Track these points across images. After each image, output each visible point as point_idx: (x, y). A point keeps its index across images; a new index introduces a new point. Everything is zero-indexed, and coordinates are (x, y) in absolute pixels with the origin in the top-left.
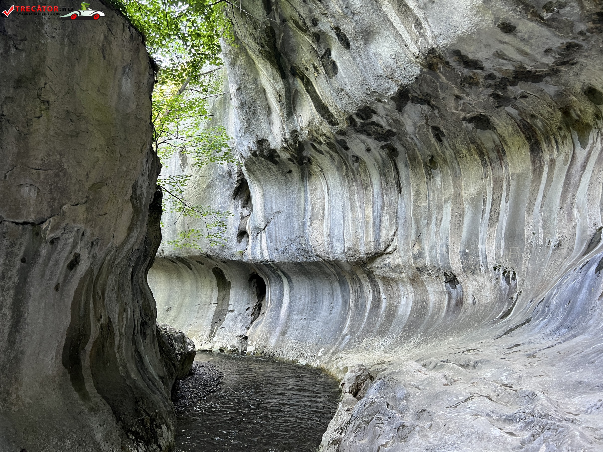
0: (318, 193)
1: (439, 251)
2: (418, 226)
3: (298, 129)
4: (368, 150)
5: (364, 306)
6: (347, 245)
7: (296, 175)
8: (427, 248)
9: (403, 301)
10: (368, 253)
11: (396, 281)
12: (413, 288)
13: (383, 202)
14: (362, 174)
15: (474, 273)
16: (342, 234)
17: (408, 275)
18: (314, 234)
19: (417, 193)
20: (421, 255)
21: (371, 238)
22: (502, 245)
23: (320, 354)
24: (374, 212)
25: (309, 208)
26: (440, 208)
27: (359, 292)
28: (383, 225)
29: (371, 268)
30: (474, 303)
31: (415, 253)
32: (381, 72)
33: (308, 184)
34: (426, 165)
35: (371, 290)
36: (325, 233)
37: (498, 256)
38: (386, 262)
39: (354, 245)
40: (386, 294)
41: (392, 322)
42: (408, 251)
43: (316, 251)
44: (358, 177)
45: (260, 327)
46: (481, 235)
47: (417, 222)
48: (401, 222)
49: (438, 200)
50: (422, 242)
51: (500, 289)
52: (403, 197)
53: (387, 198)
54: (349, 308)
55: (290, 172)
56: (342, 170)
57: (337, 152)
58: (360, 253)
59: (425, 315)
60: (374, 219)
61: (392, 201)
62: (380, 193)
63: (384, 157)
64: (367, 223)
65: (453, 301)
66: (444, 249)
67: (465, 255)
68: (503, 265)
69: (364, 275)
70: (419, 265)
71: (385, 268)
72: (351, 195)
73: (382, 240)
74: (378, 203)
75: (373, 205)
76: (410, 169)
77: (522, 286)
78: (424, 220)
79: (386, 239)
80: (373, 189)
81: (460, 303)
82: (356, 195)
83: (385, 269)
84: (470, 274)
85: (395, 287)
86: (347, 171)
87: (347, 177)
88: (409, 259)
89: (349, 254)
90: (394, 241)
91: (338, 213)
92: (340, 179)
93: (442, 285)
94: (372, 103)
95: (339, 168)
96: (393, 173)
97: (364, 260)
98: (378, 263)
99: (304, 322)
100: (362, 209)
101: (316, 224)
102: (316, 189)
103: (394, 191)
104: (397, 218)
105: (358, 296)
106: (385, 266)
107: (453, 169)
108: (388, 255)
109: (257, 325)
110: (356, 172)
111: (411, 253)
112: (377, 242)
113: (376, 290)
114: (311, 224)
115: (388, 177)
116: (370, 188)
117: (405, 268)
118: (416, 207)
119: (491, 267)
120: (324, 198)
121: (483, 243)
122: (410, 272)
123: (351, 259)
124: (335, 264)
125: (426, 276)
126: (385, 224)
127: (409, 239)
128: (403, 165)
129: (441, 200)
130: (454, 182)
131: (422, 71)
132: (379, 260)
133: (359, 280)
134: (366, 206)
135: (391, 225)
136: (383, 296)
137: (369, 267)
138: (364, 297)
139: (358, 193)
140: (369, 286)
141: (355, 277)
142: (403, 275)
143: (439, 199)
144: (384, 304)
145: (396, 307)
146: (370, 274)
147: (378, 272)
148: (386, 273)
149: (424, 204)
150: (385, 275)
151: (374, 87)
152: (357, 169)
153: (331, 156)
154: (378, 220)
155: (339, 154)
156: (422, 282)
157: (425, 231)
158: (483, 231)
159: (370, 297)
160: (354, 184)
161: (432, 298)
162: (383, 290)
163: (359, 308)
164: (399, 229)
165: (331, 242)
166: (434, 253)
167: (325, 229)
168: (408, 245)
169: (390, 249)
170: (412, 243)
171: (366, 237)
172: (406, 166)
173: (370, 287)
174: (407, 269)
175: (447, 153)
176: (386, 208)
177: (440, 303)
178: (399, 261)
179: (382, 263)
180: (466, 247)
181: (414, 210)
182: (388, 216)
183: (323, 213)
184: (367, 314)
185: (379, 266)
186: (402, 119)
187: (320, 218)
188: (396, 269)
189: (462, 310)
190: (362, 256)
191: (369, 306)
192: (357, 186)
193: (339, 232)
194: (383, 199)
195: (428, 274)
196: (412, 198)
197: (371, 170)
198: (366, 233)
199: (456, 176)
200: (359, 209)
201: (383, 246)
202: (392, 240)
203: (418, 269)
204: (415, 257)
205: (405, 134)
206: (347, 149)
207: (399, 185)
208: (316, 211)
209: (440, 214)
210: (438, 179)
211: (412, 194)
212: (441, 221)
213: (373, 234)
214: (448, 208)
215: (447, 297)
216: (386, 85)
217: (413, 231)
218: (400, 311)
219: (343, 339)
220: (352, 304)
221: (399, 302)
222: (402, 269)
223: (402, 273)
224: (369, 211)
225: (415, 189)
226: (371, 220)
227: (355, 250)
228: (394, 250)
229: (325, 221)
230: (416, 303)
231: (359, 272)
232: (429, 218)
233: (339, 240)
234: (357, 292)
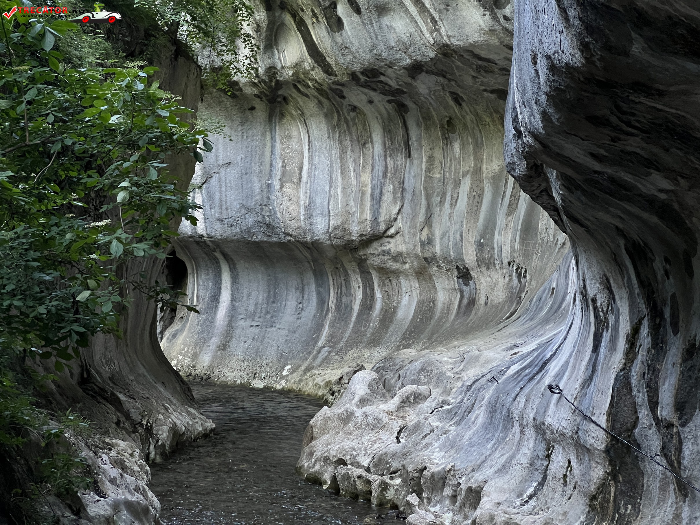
0: (294, 144)
1: (451, 239)
2: (428, 204)
3: (279, 67)
4: (371, 102)
5: (349, 308)
6: (334, 222)
7: (261, 114)
8: (438, 233)
9: (405, 300)
10: (361, 235)
11: (397, 273)
12: (419, 283)
13: (386, 167)
14: (360, 127)
15: (488, 268)
16: (326, 206)
17: (412, 267)
18: (286, 203)
19: (431, 159)
20: (430, 241)
21: (368, 215)
22: (518, 237)
23: (285, 373)
24: (372, 180)
25: (279, 164)
26: (457, 183)
27: (344, 288)
28: (385, 198)
29: (365, 255)
30: (486, 304)
31: (423, 239)
32: (393, 44)
33: (277, 128)
34: (442, 127)
35: (361, 284)
36: (302, 203)
37: (513, 251)
38: (384, 248)
39: (343, 223)
40: (382, 291)
41: (388, 328)
42: (414, 235)
43: (285, 227)
44: (353, 130)
46: (498, 223)
47: (428, 197)
48: (408, 196)
49: (455, 172)
50: (433, 225)
51: (512, 288)
52: (412, 163)
53: (392, 162)
54: (328, 309)
55: (252, 109)
56: (332, 118)
58: (350, 234)
59: (431, 319)
60: (373, 189)
61: (397, 166)
62: (382, 153)
63: (391, 111)
64: (363, 194)
65: (465, 301)
66: (458, 237)
67: (480, 246)
68: (516, 260)
69: (354, 264)
70: (428, 255)
71: (384, 255)
72: (343, 152)
73: (382, 219)
74: (379, 168)
75: (373, 170)
76: (423, 129)
77: (530, 284)
78: (437, 196)
79: (388, 217)
80: (373, 148)
81: (472, 302)
82: (349, 153)
83: (383, 258)
84: (484, 269)
85: (394, 282)
86: (339, 120)
87: (339, 128)
88: (415, 246)
89: (335, 235)
90: (398, 221)
91: (323, 176)
92: (328, 129)
93: (454, 281)
94: (381, 67)
95: (327, 116)
96: (401, 131)
97: (356, 244)
98: (375, 248)
99: (256, 330)
100: (358, 175)
101: (288, 189)
102: (289, 137)
103: (402, 153)
104: (403, 190)
105: (341, 294)
106: (384, 253)
107: (474, 137)
108: (389, 239)
110: (351, 123)
111: (418, 238)
112: (375, 221)
113: (368, 286)
114: (282, 187)
115: (394, 135)
116: (369, 146)
117: (410, 257)
118: (429, 178)
119: (505, 261)
120: (302, 153)
121: (500, 233)
122: (415, 264)
123: (336, 242)
124: (313, 247)
125: (435, 268)
126: (387, 198)
127: (416, 221)
128: (415, 124)
129: (459, 172)
130: (475, 152)
131: (436, 55)
132: (375, 245)
133: (345, 271)
134: (363, 170)
135: (395, 199)
136: (378, 294)
137: (361, 253)
138: (350, 294)
139: (352, 151)
140: (359, 279)
141: (339, 266)
142: (407, 266)
143: (457, 171)
144: (378, 305)
145: (395, 309)
146: (362, 264)
147: (374, 261)
148: (385, 262)
149: (438, 176)
150: (382, 265)
151: (384, 55)
152: (353, 119)
153: (319, 101)
154: (377, 191)
155: (330, 100)
156: (430, 277)
157: (437, 211)
158: (501, 219)
159: (359, 295)
160: (348, 138)
161: (442, 297)
162: (379, 286)
163: (343, 310)
164: (405, 205)
165: (309, 217)
166: (446, 240)
167: (302, 197)
168: (416, 228)
169: (392, 231)
170: (420, 226)
171: (361, 213)
172: (418, 125)
173: (360, 281)
174: (413, 258)
175: (468, 118)
176: (389, 175)
177: (450, 303)
178: (402, 248)
179: (380, 249)
180: (483, 236)
181: (426, 181)
182: (392, 186)
183: (300, 174)
184: (353, 319)
185: (376, 252)
186: (414, 84)
187: (295, 181)
188: (398, 257)
189: (473, 312)
190: (354, 238)
191: (356, 307)
192: (351, 141)
193: (322, 203)
194: (386, 162)
195: (437, 266)
196: (424, 166)
197: (372, 124)
198: (361, 208)
199: (478, 146)
200: (352, 174)
201: (382, 227)
202: (395, 219)
203: (426, 259)
204: (423, 244)
206: (343, 97)
207: (408, 146)
208: (288, 168)
209: (456, 191)
210: (457, 146)
211: (424, 160)
212: (456, 201)
213: (370, 210)
214: (466, 184)
215: (459, 296)
216: (397, 56)
217: (423, 209)
218: (400, 314)
219: (319, 352)
220: (332, 306)
221: (399, 302)
222: (405, 258)
223: (405, 263)
224: (366, 178)
225: (428, 154)
226: (369, 190)
227: (345, 230)
228: (397, 233)
229: (302, 185)
230: (420, 303)
231: (345, 260)
232: (443, 195)
233: (322, 215)
234: (340, 287)
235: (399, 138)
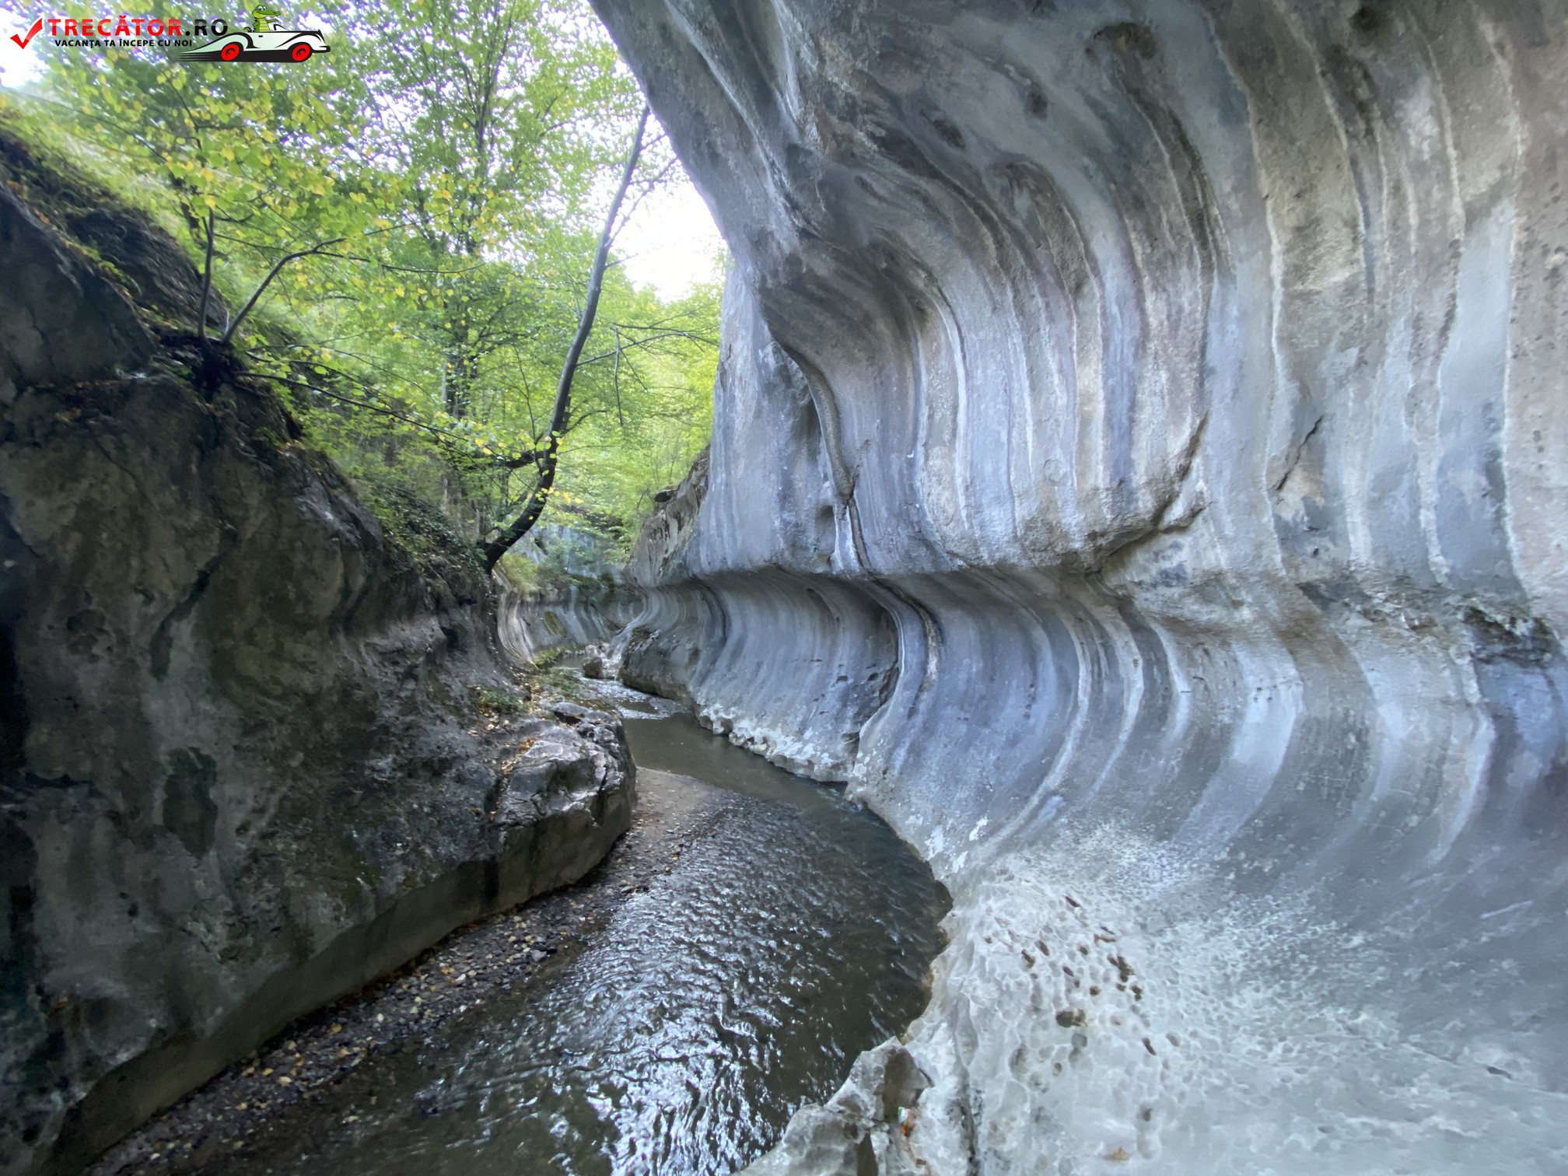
0: (942, 363)
1: (1430, 495)
2: (1304, 389)
6: (1023, 512)
8: (1354, 484)
9: (1256, 712)
10: (1093, 536)
11: (1220, 634)
12: (1299, 665)
13: (1145, 326)
14: (1054, 239)
16: (1004, 478)
17: (1262, 616)
18: (936, 490)
19: (1305, 233)
20: (1322, 521)
21: (1100, 476)
23: (973, 836)
24: (1108, 374)
25: (925, 411)
26: (1440, 262)
27: (1104, 663)
28: (1144, 416)
29: (1122, 587)
31: (1287, 515)
35: (1138, 657)
36: (959, 481)
38: (1167, 565)
39: (1044, 510)
40: (1190, 678)
42: (1253, 508)
43: (945, 539)
44: (1041, 255)
45: (879, 727)
47: (1303, 371)
48: (1221, 387)
49: (1424, 223)
50: (1329, 458)
52: (1227, 276)
53: (1161, 305)
54: (1076, 706)
55: (868, 319)
56: (984, 248)
58: (1065, 536)
59: (1352, 797)
60: (1110, 401)
61: (1180, 310)
62: (1130, 292)
64: (1085, 422)
66: (1471, 479)
69: (1108, 608)
70: (1312, 572)
71: (1168, 585)
72: (1030, 332)
73: (1139, 478)
74: (1124, 336)
75: (1106, 347)
76: (1251, 125)
78: (1343, 348)
79: (1157, 470)
80: (1102, 285)
82: (1045, 329)
83: (1168, 592)
85: (1219, 656)
86: (1000, 244)
87: (1007, 273)
88: (1259, 546)
89: (1033, 543)
90: (1193, 475)
91: (994, 410)
92: (986, 285)
93: (1457, 671)
96: (1173, 182)
97: (1088, 560)
98: (1141, 568)
99: (962, 728)
100: (1068, 375)
101: (939, 458)
102: (938, 351)
103: (1191, 263)
104: (1204, 373)
105: (1100, 675)
106: (1168, 578)
108: (1168, 539)
109: (879, 717)
110: (1031, 240)
111: (1268, 519)
112: (1121, 486)
113: (1155, 661)
114: (927, 460)
115: (1155, 208)
116: (1092, 285)
117: (1250, 589)
118: (1298, 299)
120: (954, 372)
122: (1272, 604)
123: (1042, 559)
124: (1003, 572)
125: (1355, 622)
126: (1151, 413)
127: (1256, 458)
128: (1214, 116)
129: (1444, 218)
132: (1140, 556)
133: (1097, 624)
134: (1081, 361)
135: (1176, 410)
136: (1180, 684)
137: (1112, 581)
138: (1118, 676)
139: (1051, 319)
140: (1133, 644)
141: (1081, 614)
142: (1246, 613)
143: (1433, 218)
144: (1182, 713)
145: (1225, 735)
146: (1123, 605)
147: (1147, 602)
148: (1175, 604)
149: (1338, 276)
150: (1173, 613)
152: (1031, 223)
154: (1125, 403)
155: (946, 182)
156: (1339, 648)
157: (1344, 404)
159: (1138, 680)
160: (1035, 291)
161: (1397, 724)
162: (1179, 663)
163: (1106, 713)
164: (1212, 422)
165: (976, 509)
166: (1398, 506)
167: (958, 467)
168: (1255, 483)
169: (1178, 511)
170: (1271, 472)
171: (1082, 475)
172: (1231, 115)
173: (1135, 649)
174: (1259, 589)
176: (1152, 346)
178: (1219, 558)
179: (1154, 569)
181: (1289, 316)
182: (1164, 376)
183: (955, 421)
184: (1123, 737)
185: (1146, 578)
187: (947, 437)
188: (1210, 586)
190: (1077, 545)
191: (1133, 707)
192: (1044, 295)
193: (995, 472)
194: (1143, 312)
195: (1365, 613)
196: (1277, 269)
197: (1082, 207)
198: (1079, 461)
200: (1056, 380)
201: (1145, 504)
202: (1184, 472)
203: (1308, 589)
204: (1288, 535)
207: (1200, 221)
208: (937, 417)
209: (1440, 294)
211: (1276, 247)
212: (1444, 331)
213: (1105, 460)
215: (1488, 733)
217: (1281, 415)
218: (1242, 750)
219: (1043, 802)
220: (1084, 699)
221: (1238, 715)
222: (1234, 588)
223: (1237, 605)
224: (1091, 378)
225: (1291, 221)
226: (1100, 408)
227: (1051, 528)
228: (1194, 513)
229: (959, 444)
230: (1307, 727)
231: (1085, 597)
233: (998, 500)
234: (1095, 660)
235: (1173, 214)
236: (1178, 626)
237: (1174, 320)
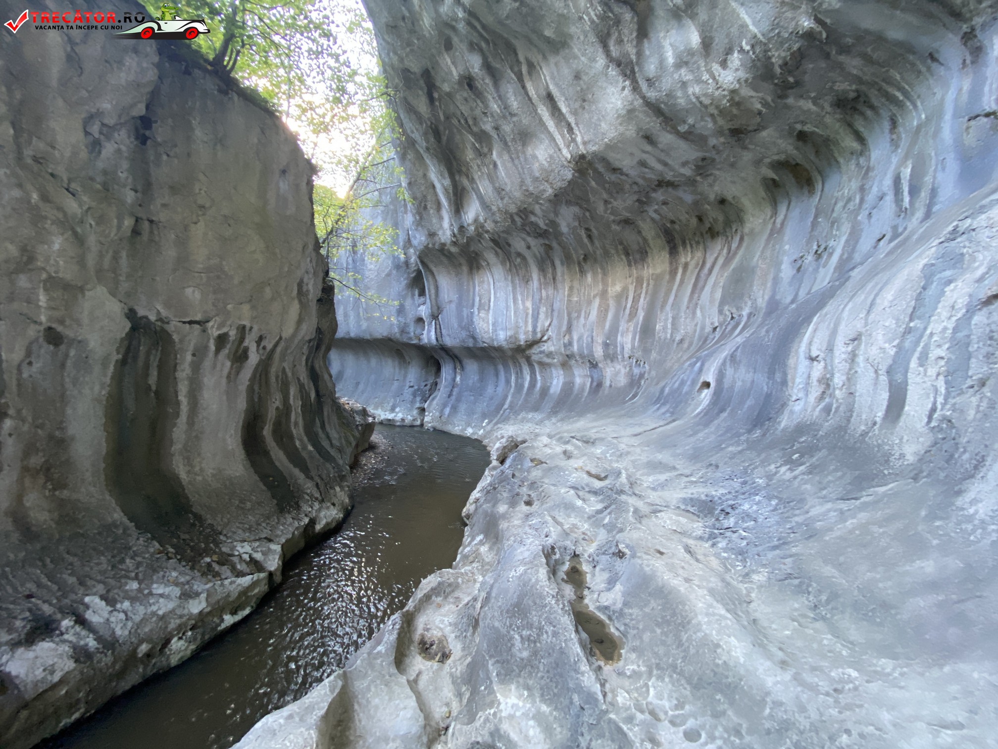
0: (485, 286)
1: (585, 341)
2: (569, 318)
3: (465, 225)
4: (529, 247)
5: (522, 386)
6: (509, 333)
7: (465, 269)
8: (575, 337)
9: (555, 382)
10: (526, 341)
11: (549, 365)
12: (563, 371)
13: (541, 296)
14: (524, 270)
15: (612, 361)
16: (504, 324)
17: (559, 361)
18: (481, 323)
19: (571, 288)
20: (570, 343)
21: (530, 328)
22: (637, 337)
24: (533, 305)
25: (477, 299)
26: (589, 302)
27: (519, 374)
28: (540, 316)
29: (529, 354)
30: (611, 386)
31: (565, 342)
32: (537, 174)
33: (476, 277)
34: (579, 263)
35: (529, 372)
36: (491, 322)
37: (633, 347)
38: (541, 349)
39: (515, 334)
40: (542, 376)
41: (545, 399)
42: (560, 340)
43: (482, 337)
44: (520, 272)
45: (435, 402)
46: (621, 328)
47: (569, 315)
48: (556, 314)
50: (572, 332)
51: (632, 376)
52: (558, 291)
53: (545, 292)
54: (511, 386)
55: (460, 264)
56: (506, 264)
57: (500, 248)
58: (519, 341)
59: (571, 395)
60: (533, 311)
62: (539, 287)
63: (542, 254)
64: (527, 314)
65: (595, 384)
66: (590, 339)
67: (606, 345)
68: (636, 355)
69: (524, 359)
70: (568, 353)
72: (514, 288)
73: (539, 330)
74: (537, 297)
75: (532, 298)
76: (565, 267)
77: (649, 373)
78: (575, 313)
79: (542, 329)
80: (533, 284)
81: (600, 385)
82: (518, 289)
83: (540, 355)
84: (609, 362)
85: (548, 370)
86: (510, 265)
87: (511, 272)
88: (560, 347)
89: (511, 341)
90: (549, 331)
91: (502, 304)
92: (504, 273)
93: (586, 370)
94: (530, 204)
95: (503, 263)
96: (550, 270)
97: (523, 347)
98: (535, 350)
99: (472, 398)
100: (523, 303)
101: (482, 315)
102: (483, 282)
104: (553, 310)
105: (518, 377)
106: (541, 352)
107: (603, 268)
108: (544, 343)
109: (433, 399)
110: (518, 267)
111: (562, 342)
112: (534, 332)
113: (533, 373)
114: (479, 313)
116: (530, 283)
117: (557, 355)
118: (569, 301)
119: (626, 356)
120: (490, 291)
121: (622, 336)
122: (561, 359)
123: (511, 346)
124: (499, 349)
125: (574, 362)
126: (542, 316)
127: (561, 330)
128: (560, 263)
129: (591, 295)
130: (603, 279)
131: (573, 175)
132: (535, 347)
133: (519, 364)
134: (527, 299)
135: (547, 317)
136: (539, 378)
137: (527, 352)
138: (523, 378)
139: (520, 287)
141: (516, 361)
142: (556, 360)
143: (589, 295)
144: (539, 385)
145: (549, 388)
146: (528, 359)
147: (535, 358)
148: (541, 358)
149: (576, 299)
150: (540, 360)
151: (531, 188)
152: (519, 265)
153: (496, 252)
154: (536, 312)
155: (502, 250)
156: (571, 367)
157: (575, 323)
158: (623, 326)
159: (528, 378)
160: (517, 278)
161: (578, 381)
162: (539, 373)
163: (520, 387)
164: (553, 320)
165: (495, 331)
166: (581, 342)
167: (490, 318)
168: (561, 335)
169: (545, 338)
170: (563, 333)
171: (526, 327)
172: (562, 264)
173: (528, 370)
174: (559, 355)
175: (598, 252)
176: (543, 301)
177: (584, 384)
178: (552, 349)
179: (538, 350)
180: (608, 338)
181: (567, 303)
182: (545, 308)
183: (489, 304)
184: (525, 392)
185: (536, 352)
186: (557, 220)
187: (486, 308)
188: (550, 355)
189: (601, 392)
190: (522, 343)
191: (526, 385)
192: (519, 280)
193: (502, 322)
194: (541, 293)
195: (575, 360)
196: (566, 293)
197: (531, 266)
198: (525, 323)
199: (605, 274)
200: (520, 302)
201: (539, 335)
202: (547, 330)
203: (567, 356)
204: (565, 346)
205: (562, 234)
206: (509, 245)
207: (554, 279)
208: (483, 301)
209: (589, 308)
210: (589, 278)
211: (566, 289)
212: (589, 315)
213: (531, 324)
214: (596, 303)
215: (590, 380)
216: (542, 187)
217: (565, 322)
218: (552, 391)
219: (504, 413)
220: (513, 384)
221: (551, 383)
222: (554, 355)
223: (554, 358)
224: (529, 304)
225: (569, 285)
226: (530, 312)
227: (516, 338)
228: (549, 339)
229: (491, 311)
230: (565, 384)
231: (519, 357)
232: (579, 312)
233: (502, 329)
234: (517, 374)
235: (550, 275)
236: (541, 364)
237: (548, 296)
